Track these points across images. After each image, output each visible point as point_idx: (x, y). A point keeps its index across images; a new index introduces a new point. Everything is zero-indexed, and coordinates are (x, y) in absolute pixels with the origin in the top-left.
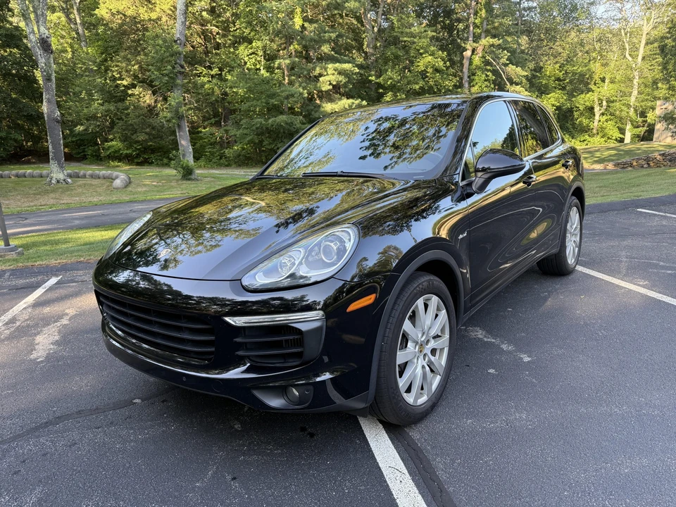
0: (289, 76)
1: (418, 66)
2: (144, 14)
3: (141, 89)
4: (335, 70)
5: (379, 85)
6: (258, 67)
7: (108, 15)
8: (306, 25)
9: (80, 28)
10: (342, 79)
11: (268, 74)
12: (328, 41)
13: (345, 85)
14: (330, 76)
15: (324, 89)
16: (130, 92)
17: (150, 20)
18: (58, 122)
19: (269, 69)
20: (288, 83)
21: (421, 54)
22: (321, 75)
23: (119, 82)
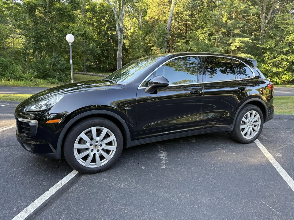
0: (217, 43)
1: (288, 40)
2: (161, 17)
3: (156, 48)
4: (239, 41)
5: (263, 48)
6: (204, 39)
7: (149, 19)
8: (228, 21)
9: (141, 24)
10: (243, 45)
11: (208, 42)
12: (237, 28)
13: (244, 48)
14: (237, 43)
15: (232, 49)
16: (152, 48)
17: (163, 20)
18: (121, 58)
19: (209, 40)
20: (216, 46)
21: (291, 34)
22: (232, 43)
23: (149, 44)
